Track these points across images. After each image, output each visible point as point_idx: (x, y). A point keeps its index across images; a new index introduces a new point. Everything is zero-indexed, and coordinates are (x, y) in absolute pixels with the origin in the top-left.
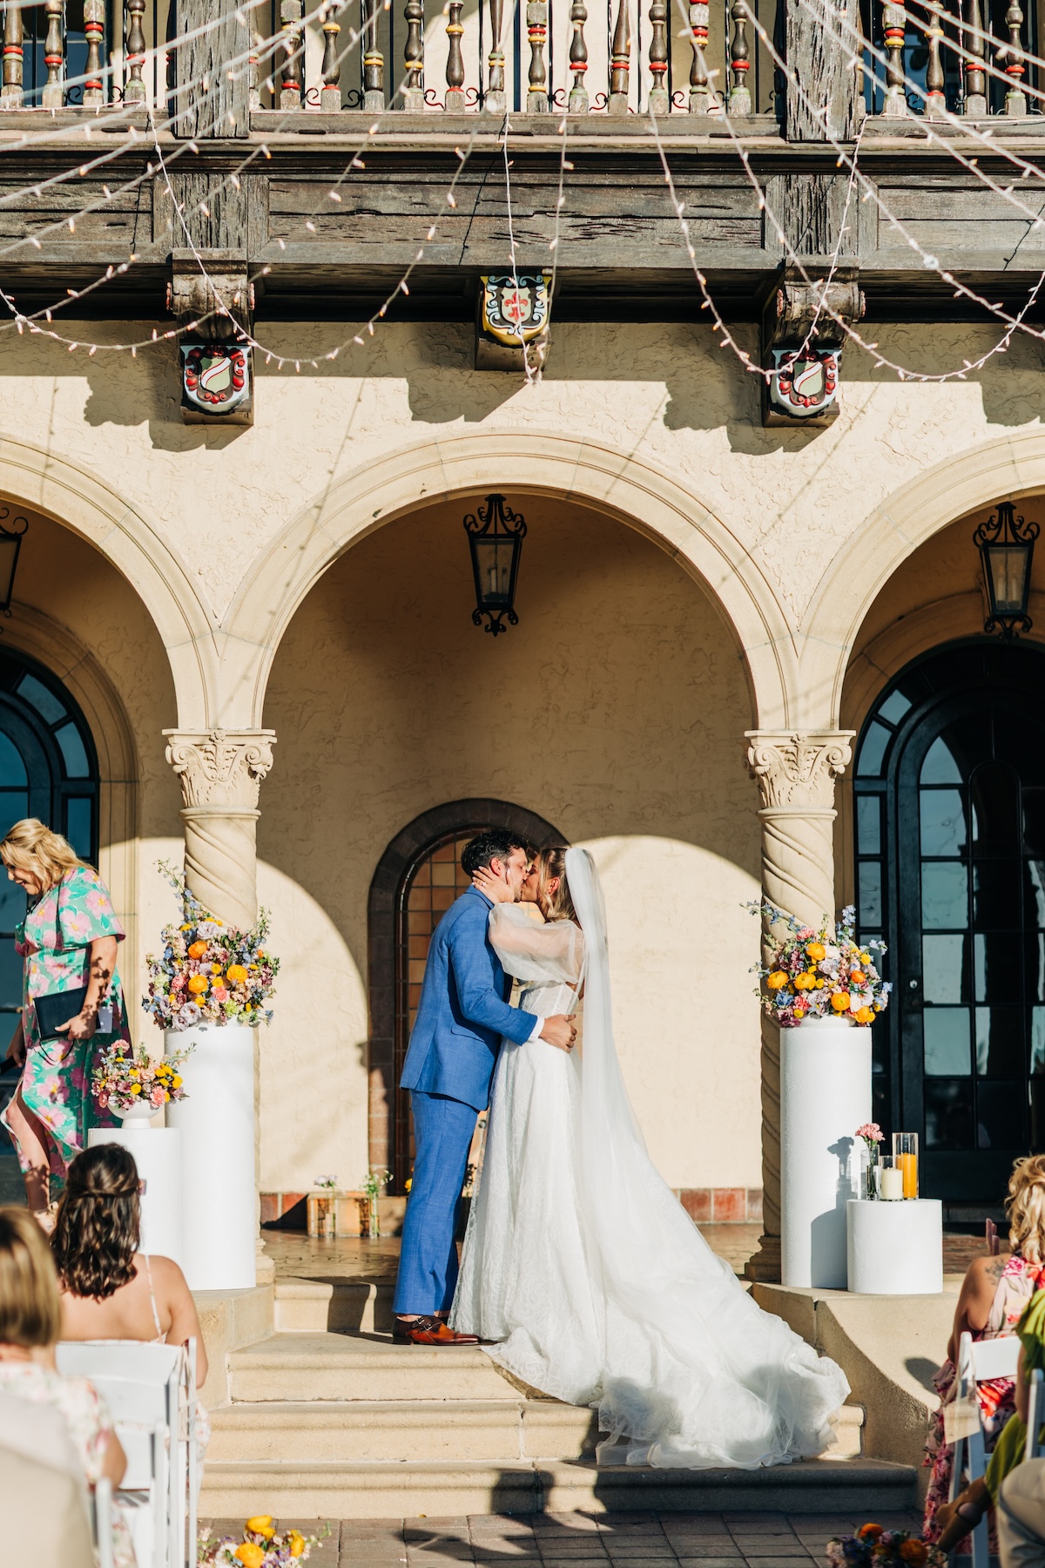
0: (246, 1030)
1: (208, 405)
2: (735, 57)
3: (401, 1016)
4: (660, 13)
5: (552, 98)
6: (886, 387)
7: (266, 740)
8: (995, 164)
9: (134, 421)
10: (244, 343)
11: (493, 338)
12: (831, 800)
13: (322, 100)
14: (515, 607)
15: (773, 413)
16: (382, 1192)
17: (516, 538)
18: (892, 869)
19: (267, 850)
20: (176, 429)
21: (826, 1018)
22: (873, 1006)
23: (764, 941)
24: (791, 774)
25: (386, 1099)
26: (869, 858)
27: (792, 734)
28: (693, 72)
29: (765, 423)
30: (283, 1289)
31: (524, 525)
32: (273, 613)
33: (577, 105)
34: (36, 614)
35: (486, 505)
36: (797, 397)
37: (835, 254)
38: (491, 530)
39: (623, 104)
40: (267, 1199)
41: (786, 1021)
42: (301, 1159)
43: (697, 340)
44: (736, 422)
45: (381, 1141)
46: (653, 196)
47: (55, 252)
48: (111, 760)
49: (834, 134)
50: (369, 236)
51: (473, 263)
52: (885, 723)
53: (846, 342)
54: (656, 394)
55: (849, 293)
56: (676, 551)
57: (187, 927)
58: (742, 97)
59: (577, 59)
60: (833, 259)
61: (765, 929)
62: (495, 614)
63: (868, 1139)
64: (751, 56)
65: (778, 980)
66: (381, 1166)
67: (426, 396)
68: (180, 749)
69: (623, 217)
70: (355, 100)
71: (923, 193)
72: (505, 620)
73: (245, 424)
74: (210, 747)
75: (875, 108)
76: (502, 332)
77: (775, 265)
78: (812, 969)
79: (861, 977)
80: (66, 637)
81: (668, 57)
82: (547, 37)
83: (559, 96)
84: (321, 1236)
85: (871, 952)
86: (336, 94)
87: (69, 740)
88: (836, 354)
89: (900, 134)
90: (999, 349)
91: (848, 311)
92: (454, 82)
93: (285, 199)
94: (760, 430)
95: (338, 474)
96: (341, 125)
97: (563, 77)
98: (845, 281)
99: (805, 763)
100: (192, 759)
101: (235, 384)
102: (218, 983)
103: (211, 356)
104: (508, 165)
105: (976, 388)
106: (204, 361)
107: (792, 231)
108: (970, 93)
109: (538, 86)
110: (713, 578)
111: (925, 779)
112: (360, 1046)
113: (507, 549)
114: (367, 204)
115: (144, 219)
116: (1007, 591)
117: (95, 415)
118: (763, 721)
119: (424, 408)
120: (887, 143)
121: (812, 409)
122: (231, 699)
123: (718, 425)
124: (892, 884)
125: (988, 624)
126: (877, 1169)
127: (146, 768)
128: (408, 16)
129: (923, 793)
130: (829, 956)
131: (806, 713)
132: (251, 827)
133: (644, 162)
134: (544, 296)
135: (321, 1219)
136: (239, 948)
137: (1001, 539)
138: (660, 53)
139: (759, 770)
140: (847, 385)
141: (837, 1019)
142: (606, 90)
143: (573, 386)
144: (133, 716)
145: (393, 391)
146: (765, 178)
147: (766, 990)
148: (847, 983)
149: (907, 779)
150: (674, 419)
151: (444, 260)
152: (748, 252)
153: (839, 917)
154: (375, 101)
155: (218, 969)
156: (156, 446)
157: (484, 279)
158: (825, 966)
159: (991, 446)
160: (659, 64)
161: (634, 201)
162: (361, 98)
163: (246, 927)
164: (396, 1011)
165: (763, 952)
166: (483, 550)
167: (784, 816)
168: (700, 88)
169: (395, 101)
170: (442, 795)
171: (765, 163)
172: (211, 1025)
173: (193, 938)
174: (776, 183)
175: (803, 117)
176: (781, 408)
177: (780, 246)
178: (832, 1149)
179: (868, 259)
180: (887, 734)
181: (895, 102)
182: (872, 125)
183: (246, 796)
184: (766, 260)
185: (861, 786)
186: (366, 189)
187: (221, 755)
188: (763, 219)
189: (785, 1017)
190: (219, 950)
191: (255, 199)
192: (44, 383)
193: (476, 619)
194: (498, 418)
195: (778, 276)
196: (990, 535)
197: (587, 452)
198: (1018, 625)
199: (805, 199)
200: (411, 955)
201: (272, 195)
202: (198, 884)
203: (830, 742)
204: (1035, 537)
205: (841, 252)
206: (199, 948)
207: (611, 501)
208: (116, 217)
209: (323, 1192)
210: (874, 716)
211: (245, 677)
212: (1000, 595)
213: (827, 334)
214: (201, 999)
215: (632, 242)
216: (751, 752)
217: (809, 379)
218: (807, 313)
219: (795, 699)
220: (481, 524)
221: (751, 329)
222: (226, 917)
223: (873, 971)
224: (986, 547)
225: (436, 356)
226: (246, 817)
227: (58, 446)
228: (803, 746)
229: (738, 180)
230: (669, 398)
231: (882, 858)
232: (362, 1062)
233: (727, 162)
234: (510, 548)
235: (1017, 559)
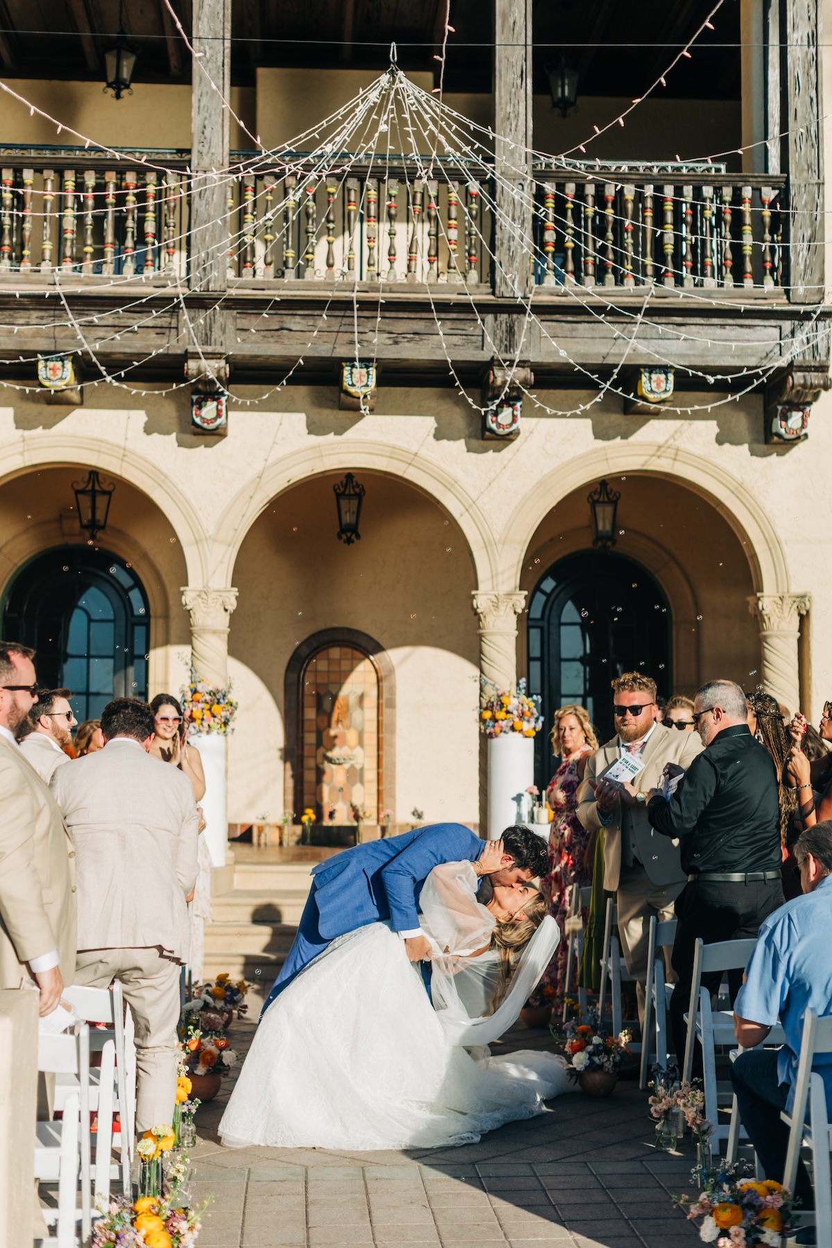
0: (222, 737)
1: (205, 425)
2: (470, 255)
3: (300, 735)
4: (433, 233)
5: (378, 275)
6: (544, 421)
7: (233, 593)
8: (600, 309)
9: (168, 433)
10: (222, 394)
11: (348, 393)
12: (515, 626)
13: (263, 272)
14: (360, 531)
15: (487, 433)
16: (290, 823)
17: (359, 496)
18: (546, 665)
19: (233, 652)
20: (189, 438)
21: (511, 734)
22: (534, 728)
23: (481, 696)
24: (495, 613)
25: (293, 776)
26: (535, 659)
27: (496, 593)
28: (449, 263)
29: (483, 438)
30: (238, 867)
31: (363, 490)
32: (236, 530)
33: (391, 278)
34: (120, 533)
35: (344, 480)
36: (499, 425)
37: (518, 353)
38: (347, 492)
39: (414, 278)
40: (232, 827)
41: (491, 736)
42: (251, 805)
43: (450, 396)
44: (469, 437)
45: (290, 798)
46: (428, 323)
47: (129, 347)
48: (156, 607)
49: (519, 294)
50: (286, 341)
51: (338, 355)
52: (543, 592)
53: (524, 397)
54: (430, 423)
55: (527, 374)
56: (438, 502)
57: (192, 686)
58: (474, 275)
59: (391, 254)
60: (517, 356)
61: (481, 690)
62: (349, 534)
63: (531, 793)
64: (478, 255)
65: (487, 715)
66: (290, 811)
67: (314, 423)
68: (189, 598)
69: (414, 334)
70: (280, 274)
71: (563, 324)
72: (353, 537)
73: (223, 436)
74: (204, 596)
75: (539, 280)
76: (352, 390)
77: (489, 359)
78: (504, 709)
79: (528, 714)
80: (134, 545)
81: (437, 255)
82: (376, 244)
83: (382, 274)
84: (259, 845)
85: (534, 701)
86: (271, 269)
87: (135, 595)
88: (519, 404)
89: (552, 294)
90: (597, 399)
91: (525, 382)
92: (330, 265)
93: (244, 322)
94: (481, 442)
95: (269, 461)
96: (273, 286)
97: (385, 265)
98: (523, 367)
99: (502, 607)
100: (195, 602)
101: (219, 415)
102: (207, 713)
103: (207, 401)
104: (356, 306)
105: (588, 422)
106: (203, 403)
107: (497, 342)
108: (587, 274)
109: (372, 268)
110: (456, 514)
111: (563, 620)
112: (280, 750)
113: (355, 502)
114: (286, 326)
115: (173, 331)
116: (604, 525)
117: (148, 430)
118: (481, 586)
119: (314, 428)
120: (545, 299)
121: (507, 431)
122: (214, 572)
123: (459, 438)
124: (546, 672)
125: (595, 542)
126: (536, 809)
127: (174, 611)
128: (307, 232)
129: (563, 628)
130: (513, 703)
131: (503, 583)
132: (226, 636)
133: (422, 307)
134: (373, 371)
135: (259, 836)
136: (217, 697)
137: (601, 499)
138: (433, 253)
139: (479, 611)
140: (524, 419)
141: (517, 735)
142: (405, 270)
143: (388, 418)
144: (167, 585)
145: (299, 420)
146: (484, 315)
147: (482, 720)
148: (522, 716)
149: (554, 620)
150: (438, 435)
151: (324, 354)
152: (475, 352)
153: (518, 684)
154: (290, 275)
155: (207, 706)
156: (179, 446)
157: (344, 364)
158: (510, 708)
159: (595, 451)
160: (432, 258)
161: (419, 326)
162: (283, 273)
163: (222, 686)
164: (298, 732)
165: (480, 702)
166: (343, 503)
167: (491, 634)
168: (452, 270)
169: (299, 274)
170: (321, 626)
171: (484, 308)
172: (204, 735)
173: (195, 692)
174: (490, 318)
175: (504, 286)
176: (491, 431)
177: (491, 350)
178: (513, 799)
179: (534, 357)
180: (544, 598)
181: (550, 280)
182: (538, 290)
183: (223, 622)
184: (485, 356)
185: (531, 623)
186: (285, 318)
187: (210, 600)
188: (483, 336)
189: (490, 734)
190: (208, 698)
191: (230, 321)
192: (123, 414)
193: (339, 537)
194: (350, 434)
195: (491, 364)
196: (596, 497)
197: (394, 452)
198: (609, 544)
199: (504, 326)
200: (306, 705)
201: (238, 321)
202: (197, 663)
203: (514, 598)
204: (618, 499)
205: (521, 352)
206: (198, 696)
207: (407, 476)
208: (161, 330)
209: (260, 822)
210: (537, 589)
211: (221, 562)
212: (600, 527)
213: (515, 394)
214: (198, 722)
215: (418, 346)
216: (475, 602)
217: (506, 415)
218: (504, 383)
219: (497, 575)
220: (342, 489)
221: (477, 391)
222: (211, 682)
223: (534, 710)
224: (594, 504)
225: (319, 402)
226: (223, 632)
227: (130, 445)
228: (501, 599)
229: (471, 316)
230: (436, 425)
231: (541, 659)
232: (281, 758)
233: (464, 307)
234: (356, 502)
235: (609, 510)
